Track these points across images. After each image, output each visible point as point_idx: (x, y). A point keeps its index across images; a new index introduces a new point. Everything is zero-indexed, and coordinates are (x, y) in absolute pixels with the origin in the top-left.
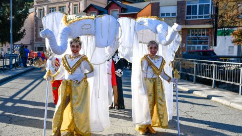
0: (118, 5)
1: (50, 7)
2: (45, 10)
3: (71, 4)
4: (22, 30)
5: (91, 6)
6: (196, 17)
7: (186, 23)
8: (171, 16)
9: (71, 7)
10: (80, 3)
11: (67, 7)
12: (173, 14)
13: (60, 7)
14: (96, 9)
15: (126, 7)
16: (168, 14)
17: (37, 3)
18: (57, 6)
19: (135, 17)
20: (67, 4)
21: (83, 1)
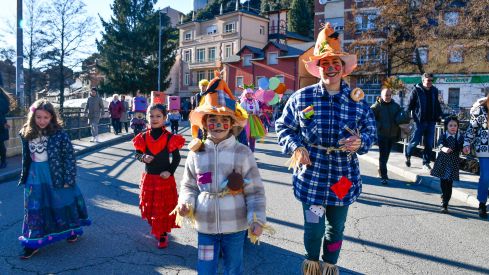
2: (193, 52)
3: (223, 44)
4: (167, 79)
5: (246, 47)
6: (365, 62)
9: (222, 48)
10: (233, 44)
11: (218, 48)
13: (210, 48)
14: (251, 51)
15: (285, 49)
17: (183, 43)
18: (206, 47)
19: (296, 60)
20: (218, 45)
21: (237, 41)
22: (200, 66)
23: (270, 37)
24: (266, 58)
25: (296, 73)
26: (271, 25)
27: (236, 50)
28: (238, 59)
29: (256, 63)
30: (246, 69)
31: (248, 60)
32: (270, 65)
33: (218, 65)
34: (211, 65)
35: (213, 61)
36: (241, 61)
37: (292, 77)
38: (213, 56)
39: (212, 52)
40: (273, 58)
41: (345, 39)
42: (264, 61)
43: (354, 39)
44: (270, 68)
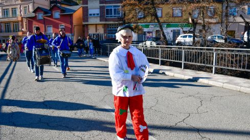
0: (58, 7)
1: (3, 8)
3: (22, 6)
5: (38, 8)
6: (112, 17)
7: (106, 20)
8: (96, 15)
9: (22, 8)
10: (29, 6)
11: (19, 8)
12: (98, 14)
13: (12, 9)
14: (42, 10)
15: (64, 9)
16: (94, 14)
18: (10, 8)
19: (71, 16)
20: (19, 6)
21: (31, 4)
22: (6, 20)
23: (51, 3)
24: (52, 15)
25: (71, 23)
27: (31, 10)
28: (33, 15)
29: (46, 18)
30: (39, 21)
31: (40, 16)
32: (55, 19)
33: (20, 19)
34: (14, 19)
35: (16, 17)
36: (36, 16)
37: (69, 26)
38: (16, 13)
39: (14, 11)
40: (57, 14)
41: (100, 3)
42: (51, 16)
43: (106, 3)
44: (55, 20)
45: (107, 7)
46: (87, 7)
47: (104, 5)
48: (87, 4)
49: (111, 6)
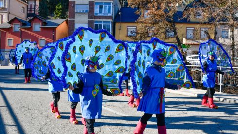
0: (40, 20)
5: (15, 19)
10: (2, 16)
14: (19, 22)
15: (45, 22)
19: (54, 29)
21: (6, 14)
23: (28, 15)
24: (31, 27)
25: (54, 38)
26: (29, 7)
27: (5, 20)
28: (9, 26)
29: (23, 30)
30: (15, 34)
31: (17, 28)
32: (35, 32)
36: (11, 27)
40: (37, 27)
41: (89, 18)
42: (30, 29)
43: (95, 18)
44: (35, 34)
45: (96, 22)
46: (74, 21)
47: (93, 20)
48: (74, 18)
49: (101, 22)
